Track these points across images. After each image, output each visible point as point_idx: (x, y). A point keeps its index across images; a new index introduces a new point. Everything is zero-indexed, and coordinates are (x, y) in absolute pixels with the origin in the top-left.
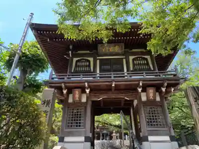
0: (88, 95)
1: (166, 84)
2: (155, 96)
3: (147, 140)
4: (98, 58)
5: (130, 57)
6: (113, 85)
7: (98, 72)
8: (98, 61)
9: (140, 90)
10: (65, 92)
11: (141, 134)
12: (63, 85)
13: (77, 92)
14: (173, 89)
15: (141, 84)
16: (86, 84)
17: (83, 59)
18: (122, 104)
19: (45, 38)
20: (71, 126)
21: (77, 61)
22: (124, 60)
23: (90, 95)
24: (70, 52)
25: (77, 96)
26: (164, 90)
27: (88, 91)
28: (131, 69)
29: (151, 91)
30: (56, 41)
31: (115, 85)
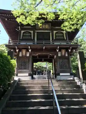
0: (30, 53)
1: (71, 48)
2: (65, 54)
3: (59, 75)
4: (36, 31)
5: (54, 31)
6: (44, 48)
7: (36, 40)
8: (36, 33)
9: (58, 51)
10: (17, 51)
11: (57, 72)
12: (16, 47)
13: (24, 51)
14: (74, 50)
15: (58, 48)
16: (29, 47)
17: (27, 32)
18: (49, 57)
19: (4, 18)
20: (21, 68)
21: (23, 33)
22: (51, 33)
23: (31, 53)
24: (19, 27)
25: (24, 53)
26: (70, 51)
27: (30, 51)
28: (54, 39)
29: (63, 51)
30: (11, 20)
31: (45, 48)
